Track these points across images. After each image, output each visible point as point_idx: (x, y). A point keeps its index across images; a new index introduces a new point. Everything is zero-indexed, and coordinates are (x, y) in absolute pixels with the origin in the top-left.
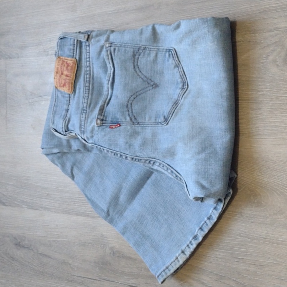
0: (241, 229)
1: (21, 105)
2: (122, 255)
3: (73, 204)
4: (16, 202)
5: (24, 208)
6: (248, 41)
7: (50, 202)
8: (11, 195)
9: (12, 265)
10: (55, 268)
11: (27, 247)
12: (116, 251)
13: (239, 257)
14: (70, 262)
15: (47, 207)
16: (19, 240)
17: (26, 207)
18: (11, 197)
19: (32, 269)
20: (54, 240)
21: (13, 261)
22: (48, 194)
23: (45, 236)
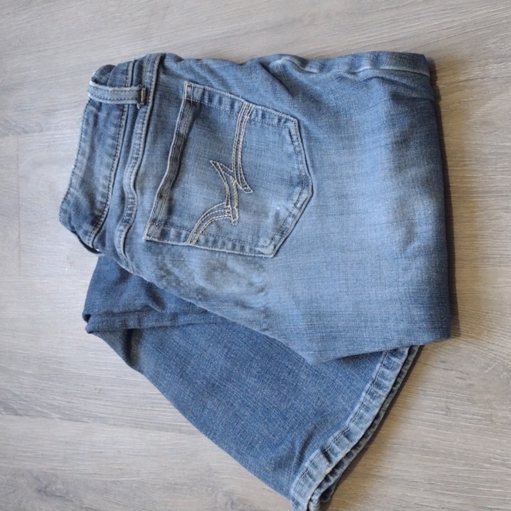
0: (492, 450)
1: (46, 220)
2: (250, 506)
3: (150, 408)
4: (38, 408)
5: (54, 418)
6: (493, 77)
7: (104, 405)
8: (28, 394)
13: (490, 507)
15: (100, 415)
16: (45, 483)
17: (58, 416)
18: (28, 399)
20: (113, 480)
22: (100, 390)
23: (95, 474)
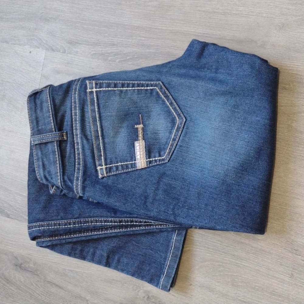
9: (5, 288)
10: (66, 301)
11: (31, 271)
12: (151, 296)
14: (88, 298)
19: (32, 296)
21: (8, 283)
